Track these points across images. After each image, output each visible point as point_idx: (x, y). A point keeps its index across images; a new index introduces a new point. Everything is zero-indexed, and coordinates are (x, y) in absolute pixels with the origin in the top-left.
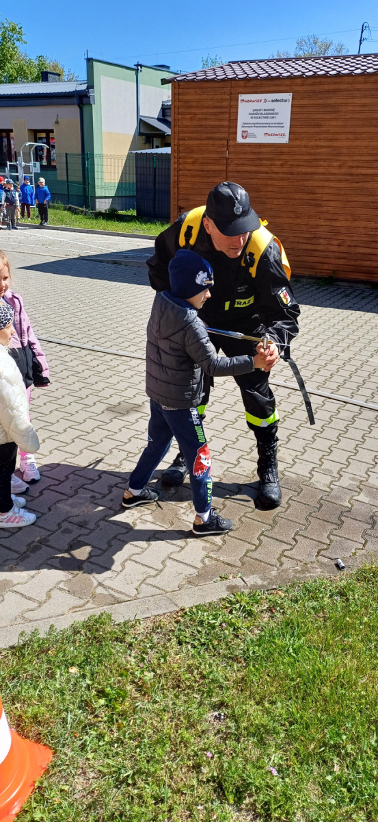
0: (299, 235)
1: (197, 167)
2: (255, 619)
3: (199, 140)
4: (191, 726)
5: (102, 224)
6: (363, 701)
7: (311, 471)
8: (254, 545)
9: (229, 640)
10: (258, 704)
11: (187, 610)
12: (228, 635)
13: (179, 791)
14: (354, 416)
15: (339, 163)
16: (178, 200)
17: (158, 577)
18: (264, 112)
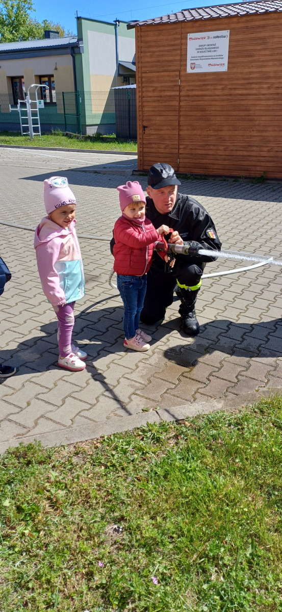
0: (237, 144)
1: (156, 94)
2: (162, 445)
3: (159, 72)
4: (90, 537)
5: (89, 145)
6: (245, 517)
7: (229, 325)
8: (174, 384)
9: (137, 462)
10: (152, 518)
11: (106, 437)
12: (137, 458)
13: (70, 597)
14: (270, 282)
15: (268, 85)
16: (143, 121)
17: (91, 410)
18: (207, 47)
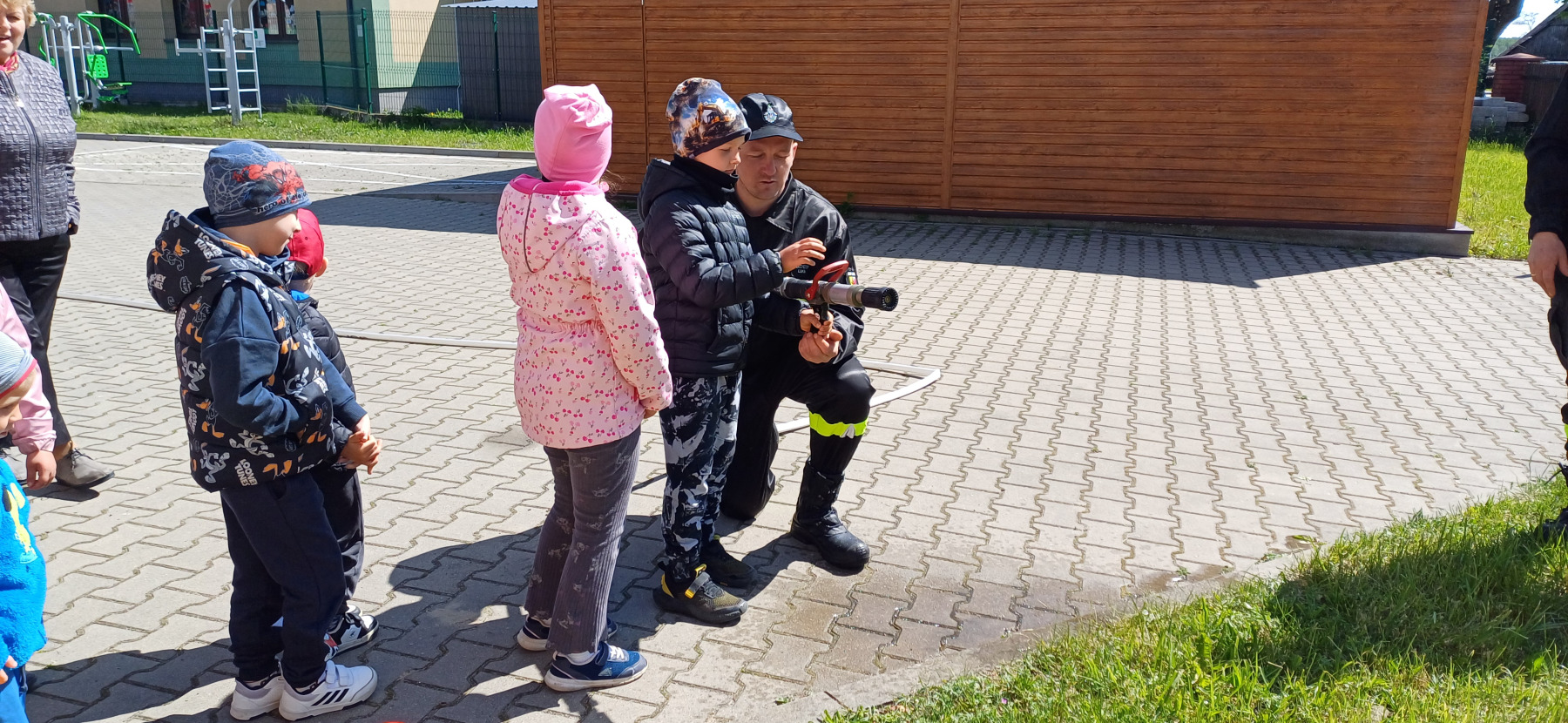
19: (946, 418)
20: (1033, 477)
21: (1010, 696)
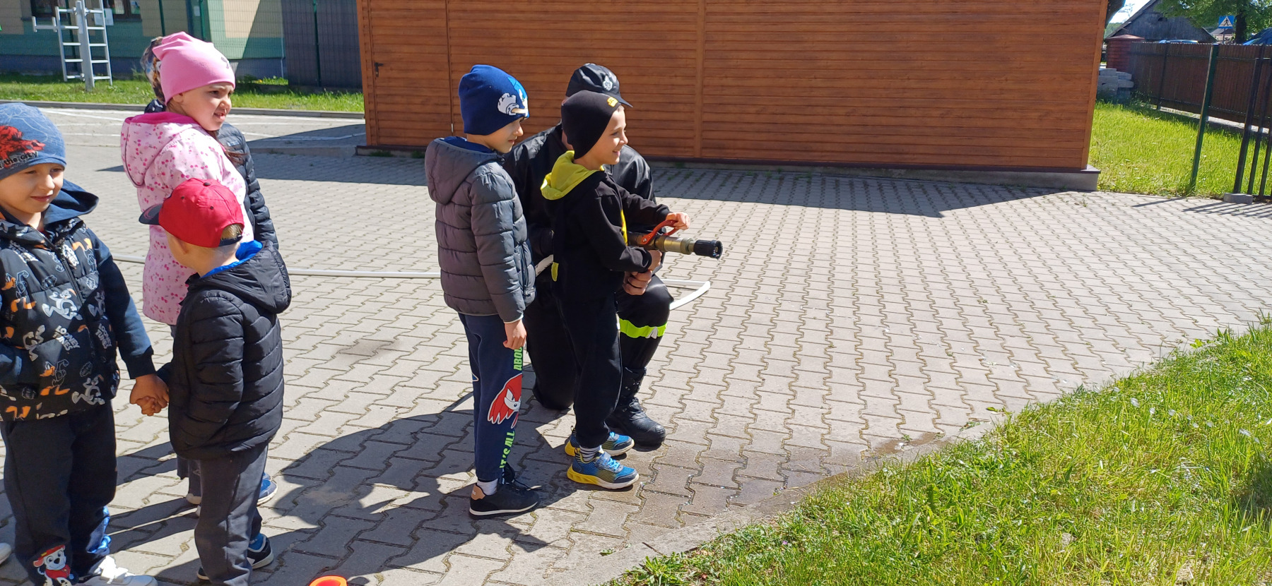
16: (373, 53)
19: (713, 324)
20: (786, 368)
21: (788, 539)
